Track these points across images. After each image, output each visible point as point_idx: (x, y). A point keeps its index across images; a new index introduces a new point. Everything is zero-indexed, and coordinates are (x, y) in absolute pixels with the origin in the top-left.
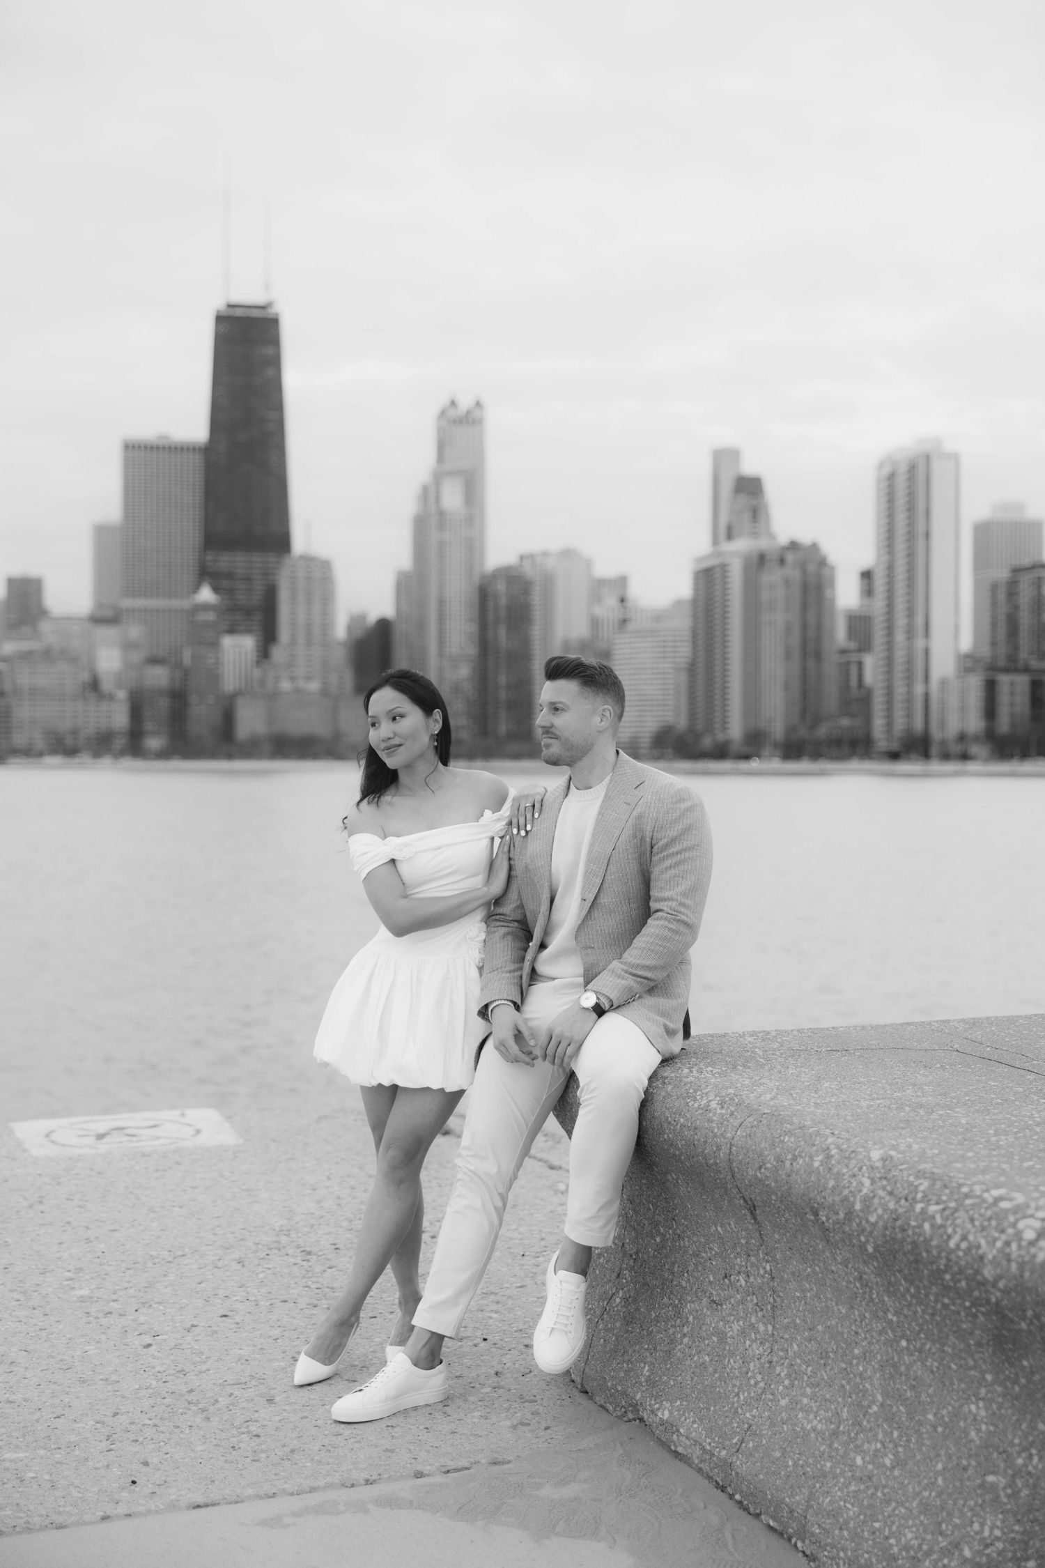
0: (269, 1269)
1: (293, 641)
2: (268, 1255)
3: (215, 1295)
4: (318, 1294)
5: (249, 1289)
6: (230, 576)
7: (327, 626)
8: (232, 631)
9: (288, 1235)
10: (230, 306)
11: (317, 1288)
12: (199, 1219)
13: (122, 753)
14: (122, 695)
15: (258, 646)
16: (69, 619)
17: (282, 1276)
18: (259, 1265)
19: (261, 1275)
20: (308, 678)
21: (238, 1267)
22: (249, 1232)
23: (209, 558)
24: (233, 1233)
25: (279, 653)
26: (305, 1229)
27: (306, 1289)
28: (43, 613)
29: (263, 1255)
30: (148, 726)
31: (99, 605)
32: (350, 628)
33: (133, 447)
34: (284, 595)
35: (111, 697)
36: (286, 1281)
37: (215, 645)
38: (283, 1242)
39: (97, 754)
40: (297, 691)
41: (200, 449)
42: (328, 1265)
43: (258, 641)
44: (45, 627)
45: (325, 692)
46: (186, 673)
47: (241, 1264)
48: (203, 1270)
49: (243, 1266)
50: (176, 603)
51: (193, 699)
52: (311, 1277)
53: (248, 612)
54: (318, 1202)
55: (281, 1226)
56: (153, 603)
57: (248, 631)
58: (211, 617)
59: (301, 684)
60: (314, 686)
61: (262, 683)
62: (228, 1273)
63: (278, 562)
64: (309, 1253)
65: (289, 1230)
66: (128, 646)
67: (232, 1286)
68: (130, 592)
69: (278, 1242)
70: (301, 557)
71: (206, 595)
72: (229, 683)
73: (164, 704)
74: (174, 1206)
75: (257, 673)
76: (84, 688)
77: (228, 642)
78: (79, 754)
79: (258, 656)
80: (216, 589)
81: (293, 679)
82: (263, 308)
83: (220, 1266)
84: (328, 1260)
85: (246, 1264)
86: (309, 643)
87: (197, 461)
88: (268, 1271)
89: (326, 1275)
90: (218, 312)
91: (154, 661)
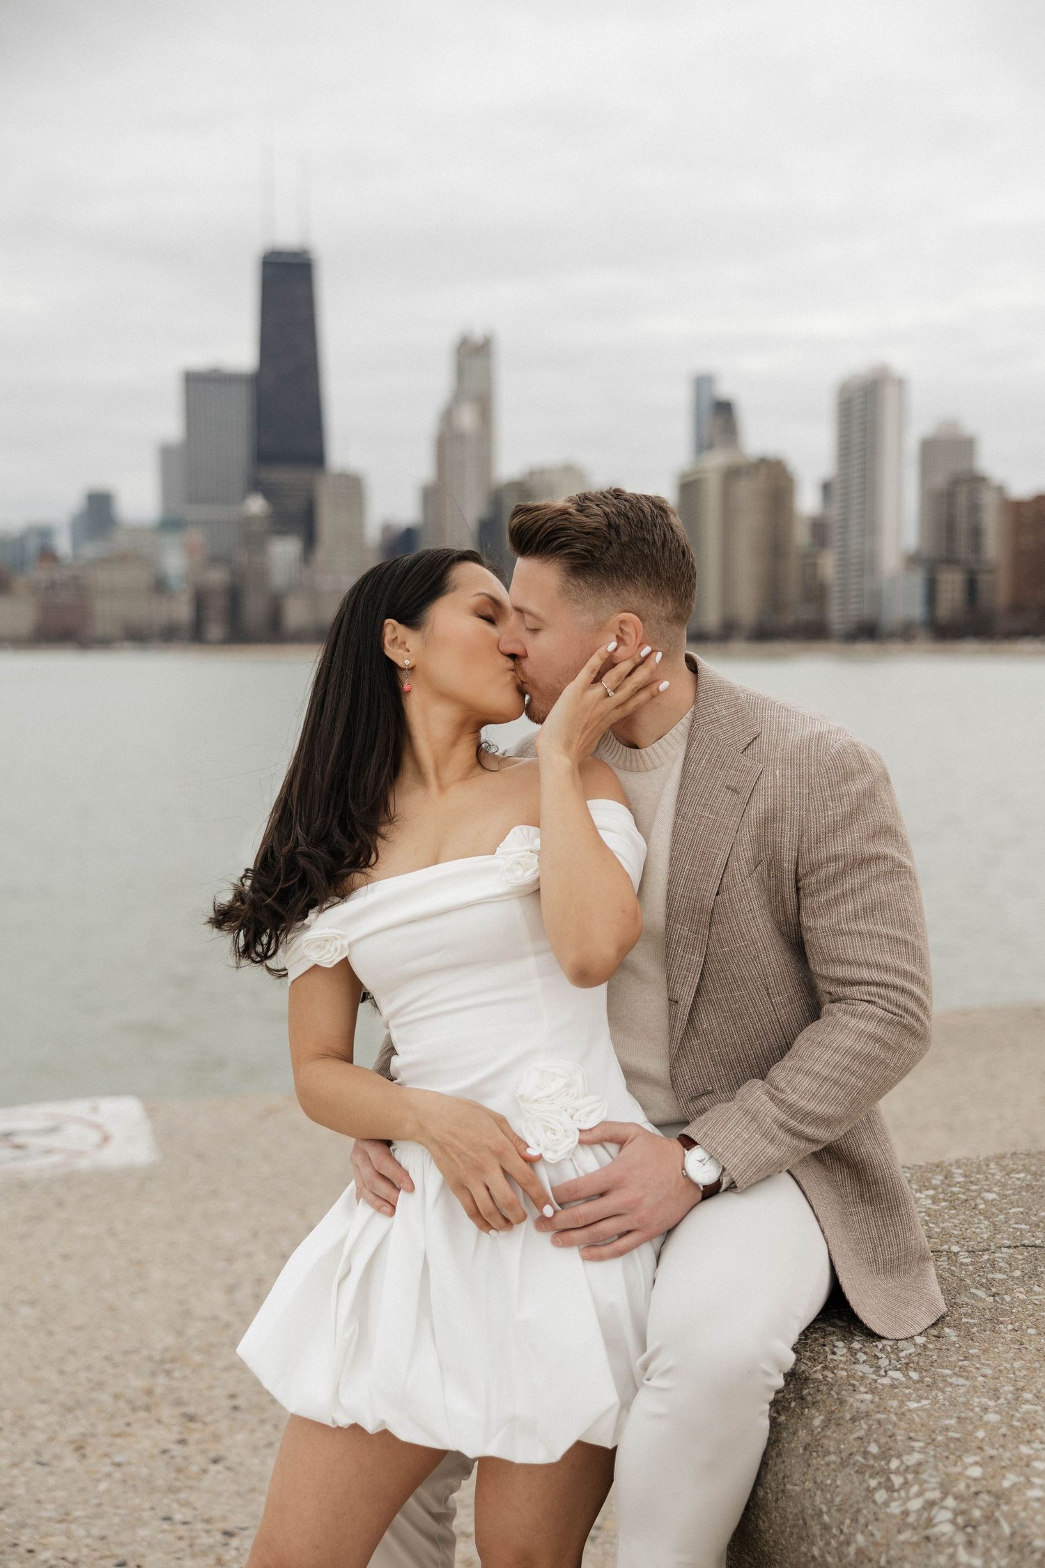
0: (119, 1465)
2: (128, 1424)
3: (15, 1545)
4: (180, 1538)
5: (73, 1527)
8: (279, 534)
9: (168, 1373)
10: (274, 251)
11: (185, 1523)
12: (50, 1333)
13: (187, 642)
14: (186, 592)
15: (301, 549)
16: (138, 527)
17: (134, 1486)
18: (106, 1455)
19: (103, 1486)
21: (71, 1461)
22: (115, 1365)
23: (259, 472)
24: (89, 1368)
25: (321, 555)
26: (198, 1358)
27: (166, 1526)
28: (115, 521)
29: (118, 1425)
30: (210, 617)
32: (381, 533)
33: (192, 376)
35: (176, 595)
36: (137, 1501)
37: (264, 546)
38: (159, 1390)
39: (167, 643)
41: (249, 377)
42: (212, 1455)
43: (301, 544)
44: (117, 534)
46: (241, 572)
47: (82, 1451)
48: (15, 1472)
49: (84, 1456)
51: (247, 596)
52: (178, 1490)
54: (231, 1289)
55: (166, 1349)
57: (293, 534)
62: (51, 1481)
64: (191, 1418)
65: (173, 1360)
66: (191, 550)
67: (50, 1519)
68: (189, 502)
69: (149, 1392)
71: (256, 505)
72: (278, 582)
73: (222, 600)
74: (22, 1302)
75: (301, 573)
76: (152, 586)
77: (275, 544)
78: (152, 643)
79: (301, 559)
80: (266, 500)
83: (45, 1459)
84: (216, 1437)
85: (88, 1451)
87: (249, 388)
88: (118, 1475)
89: (206, 1482)
90: (263, 256)
91: (213, 561)
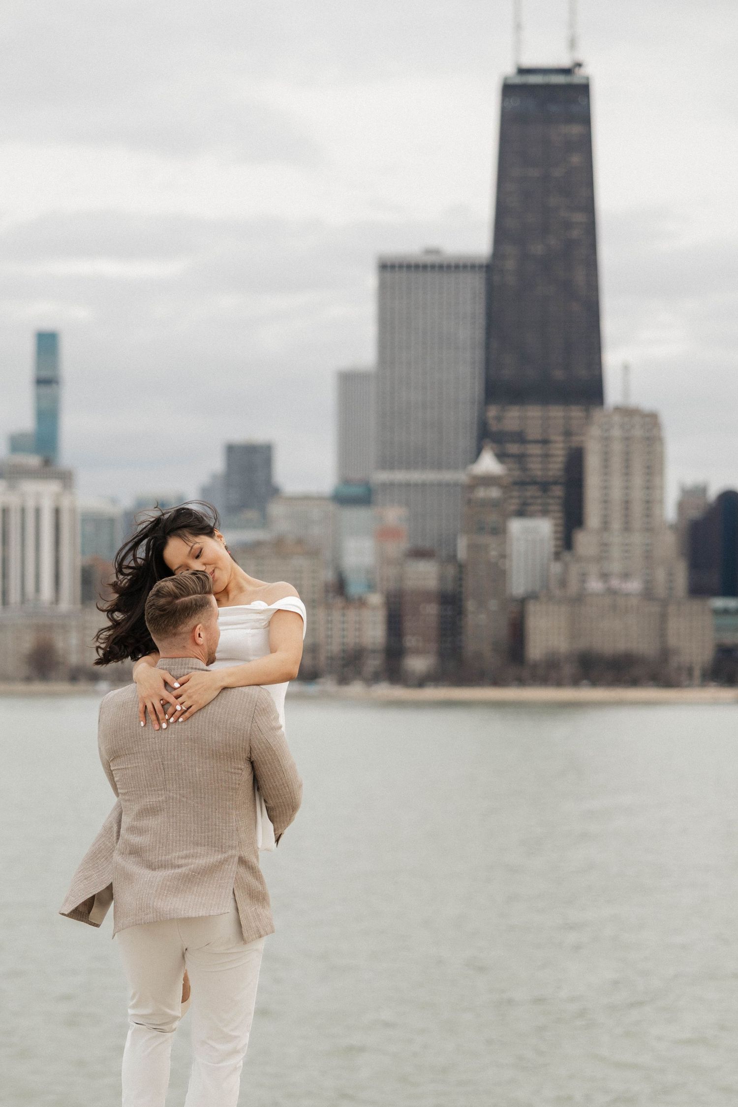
1: (606, 525)
6: (520, 437)
7: (651, 503)
8: (521, 513)
10: (522, 71)
13: (375, 678)
14: (376, 599)
15: (556, 532)
16: (306, 498)
20: (626, 576)
23: (493, 412)
25: (584, 541)
28: (274, 491)
30: (410, 641)
31: (345, 481)
32: (681, 506)
33: (393, 267)
34: (593, 463)
35: (362, 603)
37: (499, 531)
39: (343, 680)
40: (612, 592)
41: (481, 266)
43: (556, 525)
44: (276, 510)
45: (648, 594)
46: (461, 568)
50: (448, 476)
51: (470, 605)
53: (545, 486)
56: (417, 476)
57: (545, 513)
58: (494, 493)
59: (615, 583)
60: (634, 586)
61: (563, 583)
63: (588, 417)
66: (385, 534)
68: (387, 463)
70: (618, 409)
71: (489, 464)
72: (518, 585)
73: (431, 610)
75: (556, 568)
76: (327, 591)
77: (516, 526)
78: (321, 680)
79: (556, 546)
80: (501, 457)
81: (604, 576)
82: (567, 71)
86: (627, 528)
87: (475, 284)
90: (506, 79)
91: (419, 554)
